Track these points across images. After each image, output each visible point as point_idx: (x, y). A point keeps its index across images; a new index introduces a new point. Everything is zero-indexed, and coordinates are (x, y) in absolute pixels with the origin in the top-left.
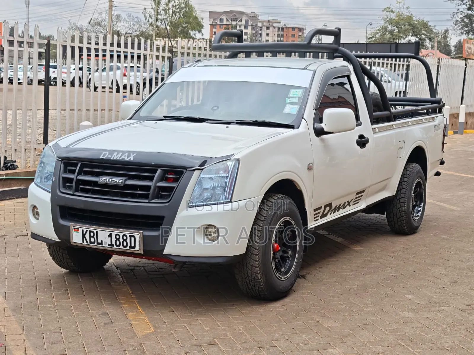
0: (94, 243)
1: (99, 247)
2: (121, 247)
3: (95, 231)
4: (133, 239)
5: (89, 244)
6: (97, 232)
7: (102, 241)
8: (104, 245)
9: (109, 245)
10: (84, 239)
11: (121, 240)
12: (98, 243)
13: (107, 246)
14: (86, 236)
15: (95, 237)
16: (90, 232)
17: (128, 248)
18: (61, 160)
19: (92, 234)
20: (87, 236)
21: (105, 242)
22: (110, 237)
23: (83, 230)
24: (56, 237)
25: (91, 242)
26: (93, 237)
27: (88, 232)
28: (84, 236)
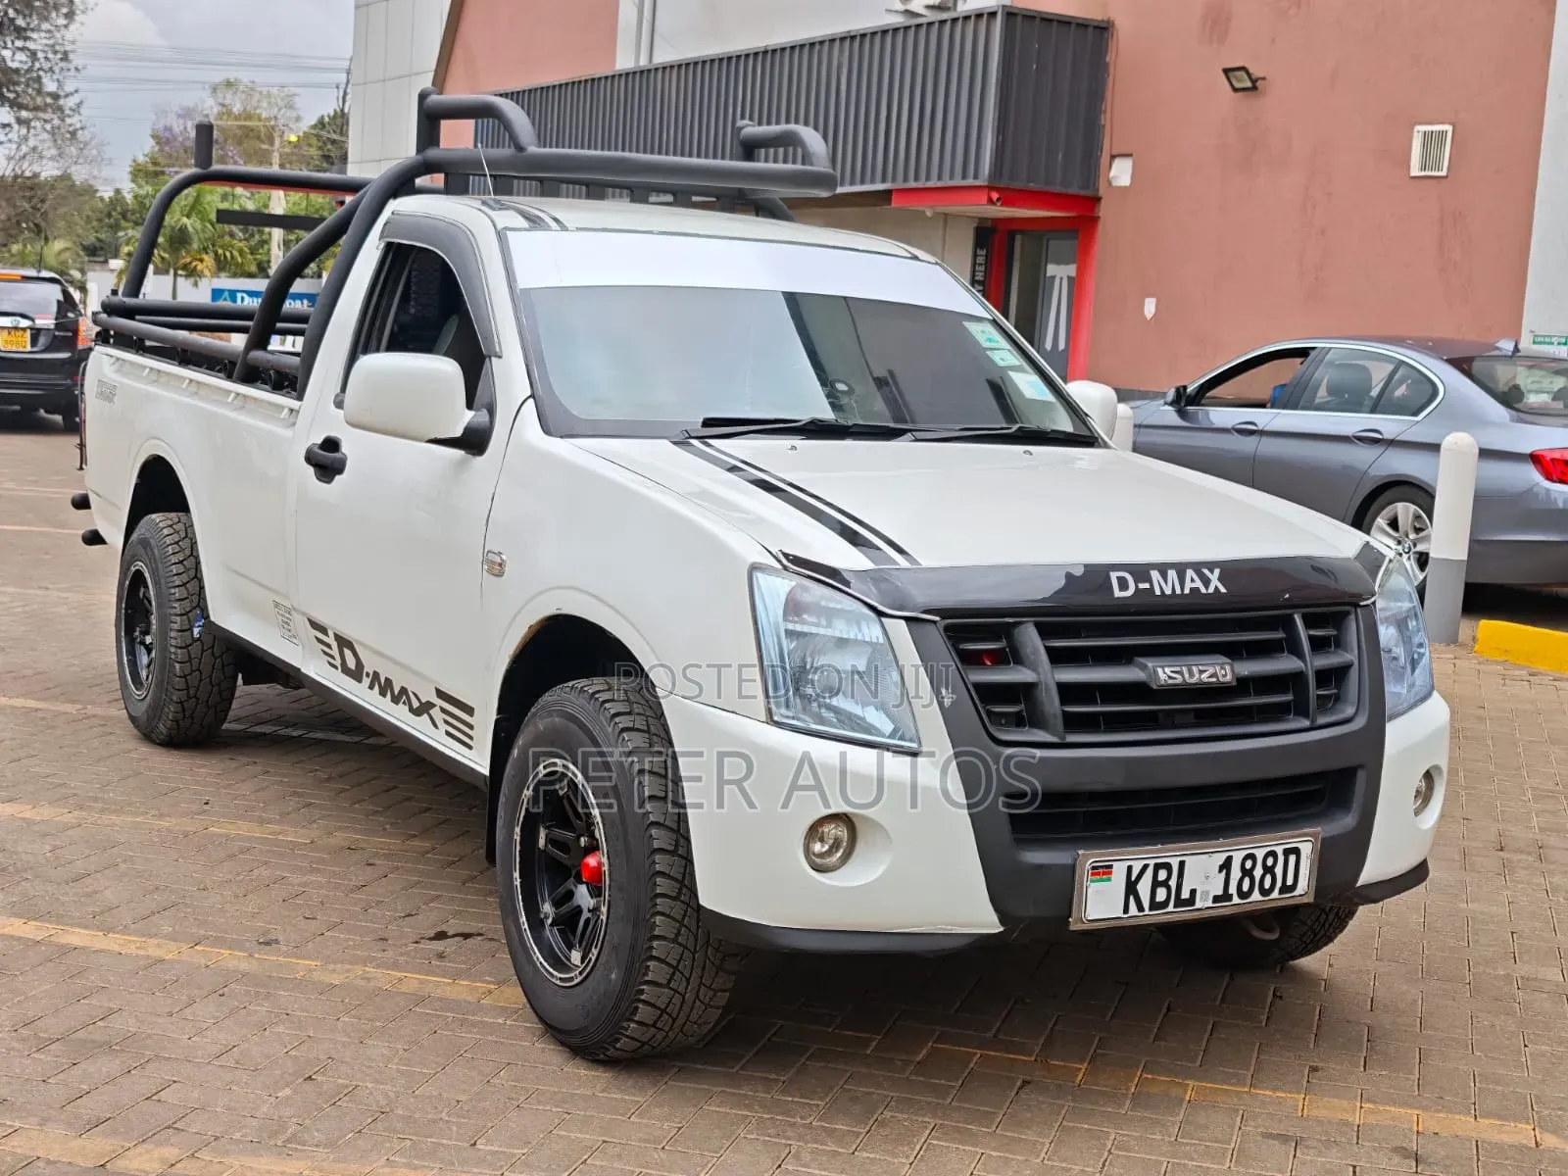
0: (1165, 904)
1: (1184, 914)
2: (1256, 896)
3: (1175, 863)
4: (1292, 858)
5: (1147, 912)
6: (1182, 864)
7: (1193, 892)
8: (1198, 905)
9: (1216, 899)
10: (1132, 898)
11: (1258, 872)
12: (1179, 902)
13: (1210, 904)
14: (1139, 887)
15: (1173, 883)
16: (1157, 867)
17: (1275, 894)
18: (937, 619)
19: (1162, 875)
20: (1144, 888)
21: (1202, 892)
22: (1224, 871)
23: (1130, 868)
24: (994, 918)
25: (1154, 905)
26: (1165, 884)
27: (1149, 872)
28: (1131, 888)
